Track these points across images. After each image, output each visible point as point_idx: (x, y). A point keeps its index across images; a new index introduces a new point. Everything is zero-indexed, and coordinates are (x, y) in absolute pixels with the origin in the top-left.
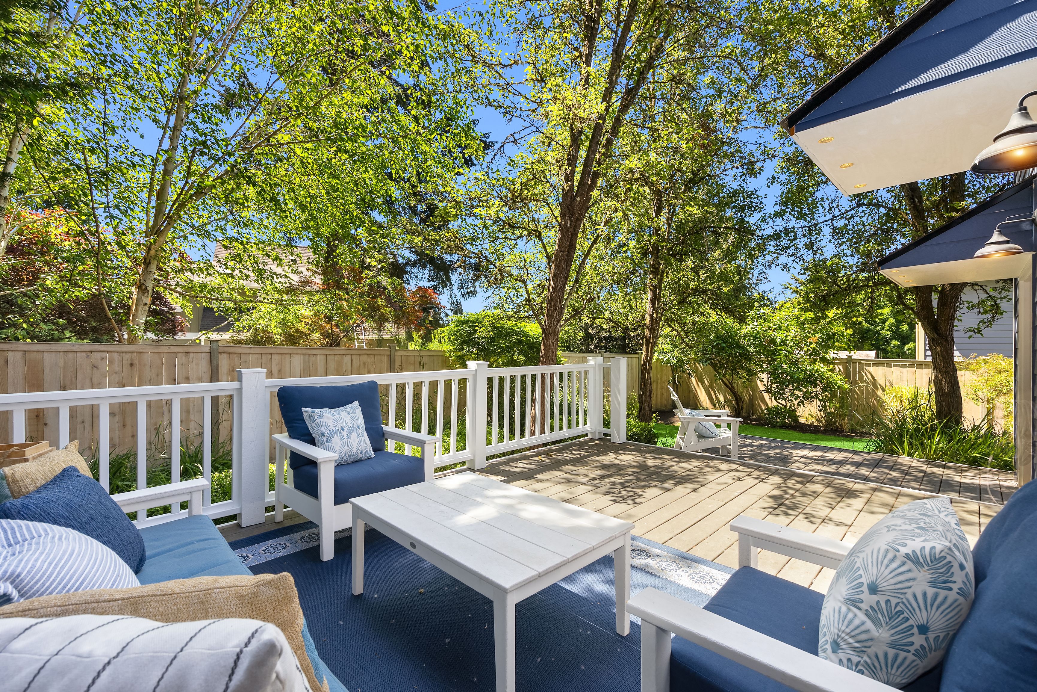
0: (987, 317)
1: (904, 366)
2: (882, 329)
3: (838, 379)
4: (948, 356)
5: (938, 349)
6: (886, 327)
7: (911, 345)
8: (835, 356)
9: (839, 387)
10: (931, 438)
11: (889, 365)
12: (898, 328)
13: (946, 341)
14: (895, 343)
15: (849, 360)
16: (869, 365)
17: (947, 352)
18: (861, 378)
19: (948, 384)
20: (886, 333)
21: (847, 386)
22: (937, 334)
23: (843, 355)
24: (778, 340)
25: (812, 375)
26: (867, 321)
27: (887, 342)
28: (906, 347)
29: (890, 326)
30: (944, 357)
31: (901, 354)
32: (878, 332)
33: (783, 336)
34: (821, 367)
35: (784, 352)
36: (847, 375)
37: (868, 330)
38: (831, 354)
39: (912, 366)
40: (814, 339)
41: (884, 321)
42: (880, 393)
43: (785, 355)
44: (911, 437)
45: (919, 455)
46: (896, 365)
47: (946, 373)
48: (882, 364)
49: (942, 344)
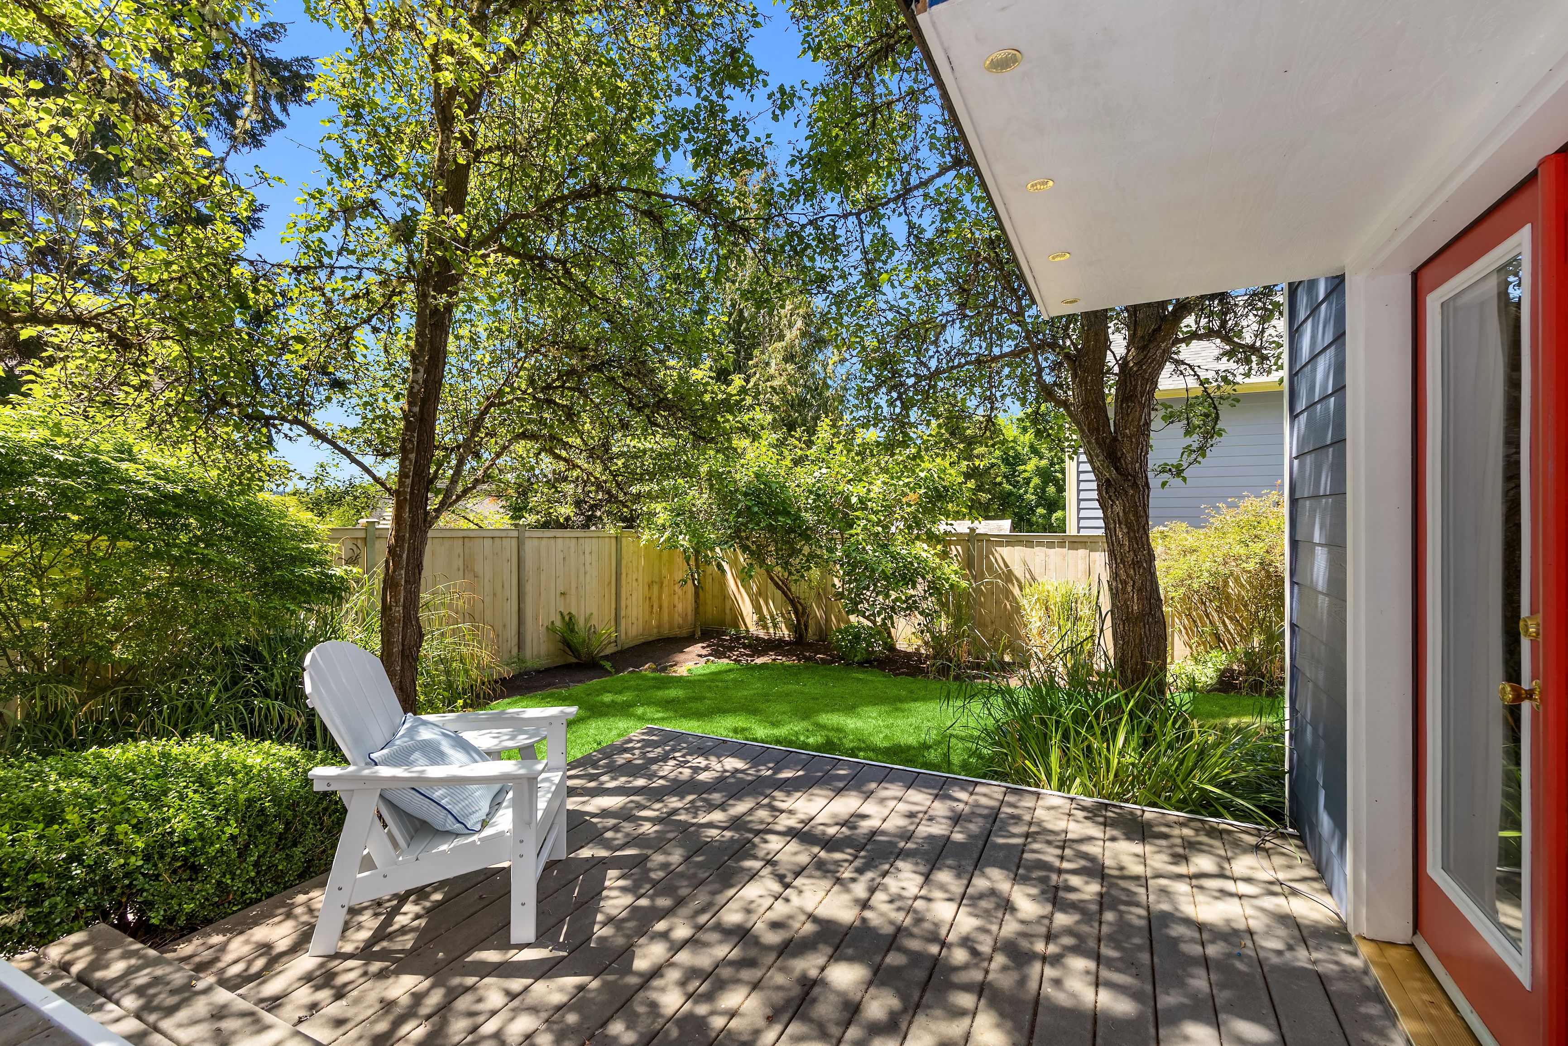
0: (1195, 440)
1: (1051, 545)
2: (1026, 492)
3: (951, 571)
4: (1139, 524)
5: (1118, 508)
6: (1031, 490)
7: (1059, 514)
8: (949, 528)
9: (952, 586)
10: (1108, 735)
11: (1029, 544)
12: (1044, 491)
13: (1135, 485)
14: (1040, 511)
15: (973, 537)
16: (1000, 544)
17: (1136, 513)
18: (990, 567)
19: (1140, 590)
20: (1031, 497)
21: (964, 584)
22: (1117, 469)
23: (962, 527)
24: (854, 500)
25: (908, 565)
26: (1008, 482)
27: (1032, 511)
28: (1054, 516)
29: (1035, 488)
30: (1130, 527)
31: (1048, 527)
32: (1021, 496)
33: (863, 492)
34: (922, 549)
35: (863, 523)
36: (969, 562)
37: (1010, 494)
38: (941, 527)
39: (1062, 545)
40: (912, 497)
41: (1028, 481)
42: (1016, 591)
43: (865, 528)
44: (1066, 737)
45: (1083, 784)
46: (1040, 544)
47: (1136, 564)
48: (1019, 542)
49: (1126, 493)
